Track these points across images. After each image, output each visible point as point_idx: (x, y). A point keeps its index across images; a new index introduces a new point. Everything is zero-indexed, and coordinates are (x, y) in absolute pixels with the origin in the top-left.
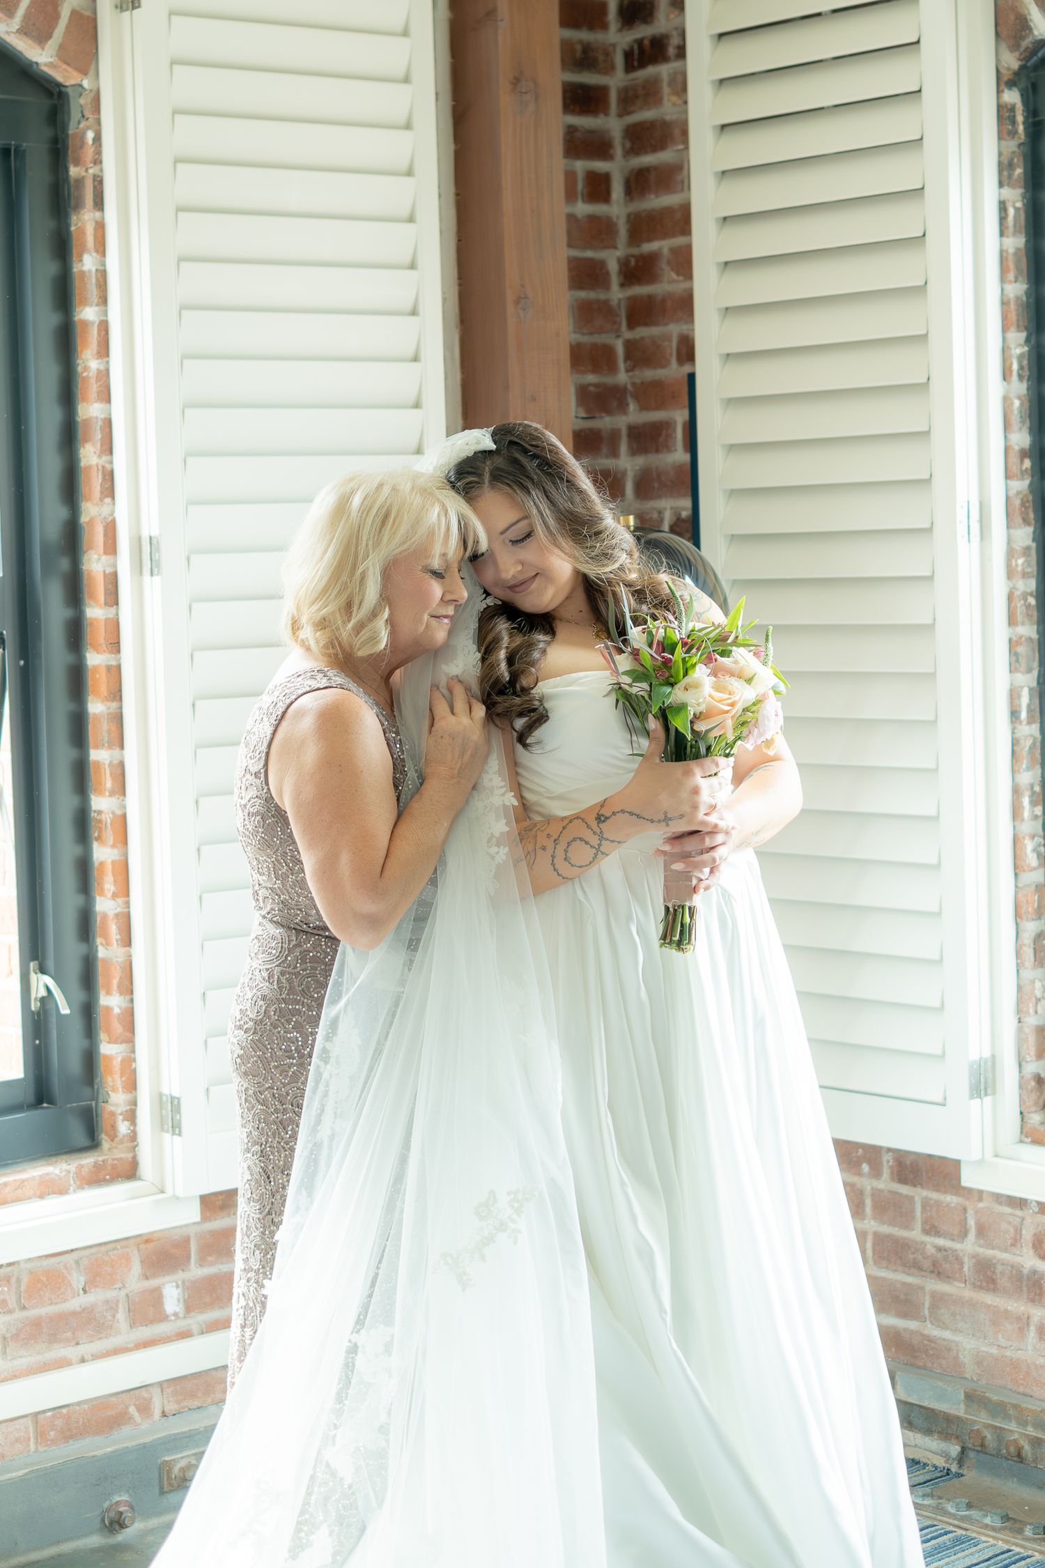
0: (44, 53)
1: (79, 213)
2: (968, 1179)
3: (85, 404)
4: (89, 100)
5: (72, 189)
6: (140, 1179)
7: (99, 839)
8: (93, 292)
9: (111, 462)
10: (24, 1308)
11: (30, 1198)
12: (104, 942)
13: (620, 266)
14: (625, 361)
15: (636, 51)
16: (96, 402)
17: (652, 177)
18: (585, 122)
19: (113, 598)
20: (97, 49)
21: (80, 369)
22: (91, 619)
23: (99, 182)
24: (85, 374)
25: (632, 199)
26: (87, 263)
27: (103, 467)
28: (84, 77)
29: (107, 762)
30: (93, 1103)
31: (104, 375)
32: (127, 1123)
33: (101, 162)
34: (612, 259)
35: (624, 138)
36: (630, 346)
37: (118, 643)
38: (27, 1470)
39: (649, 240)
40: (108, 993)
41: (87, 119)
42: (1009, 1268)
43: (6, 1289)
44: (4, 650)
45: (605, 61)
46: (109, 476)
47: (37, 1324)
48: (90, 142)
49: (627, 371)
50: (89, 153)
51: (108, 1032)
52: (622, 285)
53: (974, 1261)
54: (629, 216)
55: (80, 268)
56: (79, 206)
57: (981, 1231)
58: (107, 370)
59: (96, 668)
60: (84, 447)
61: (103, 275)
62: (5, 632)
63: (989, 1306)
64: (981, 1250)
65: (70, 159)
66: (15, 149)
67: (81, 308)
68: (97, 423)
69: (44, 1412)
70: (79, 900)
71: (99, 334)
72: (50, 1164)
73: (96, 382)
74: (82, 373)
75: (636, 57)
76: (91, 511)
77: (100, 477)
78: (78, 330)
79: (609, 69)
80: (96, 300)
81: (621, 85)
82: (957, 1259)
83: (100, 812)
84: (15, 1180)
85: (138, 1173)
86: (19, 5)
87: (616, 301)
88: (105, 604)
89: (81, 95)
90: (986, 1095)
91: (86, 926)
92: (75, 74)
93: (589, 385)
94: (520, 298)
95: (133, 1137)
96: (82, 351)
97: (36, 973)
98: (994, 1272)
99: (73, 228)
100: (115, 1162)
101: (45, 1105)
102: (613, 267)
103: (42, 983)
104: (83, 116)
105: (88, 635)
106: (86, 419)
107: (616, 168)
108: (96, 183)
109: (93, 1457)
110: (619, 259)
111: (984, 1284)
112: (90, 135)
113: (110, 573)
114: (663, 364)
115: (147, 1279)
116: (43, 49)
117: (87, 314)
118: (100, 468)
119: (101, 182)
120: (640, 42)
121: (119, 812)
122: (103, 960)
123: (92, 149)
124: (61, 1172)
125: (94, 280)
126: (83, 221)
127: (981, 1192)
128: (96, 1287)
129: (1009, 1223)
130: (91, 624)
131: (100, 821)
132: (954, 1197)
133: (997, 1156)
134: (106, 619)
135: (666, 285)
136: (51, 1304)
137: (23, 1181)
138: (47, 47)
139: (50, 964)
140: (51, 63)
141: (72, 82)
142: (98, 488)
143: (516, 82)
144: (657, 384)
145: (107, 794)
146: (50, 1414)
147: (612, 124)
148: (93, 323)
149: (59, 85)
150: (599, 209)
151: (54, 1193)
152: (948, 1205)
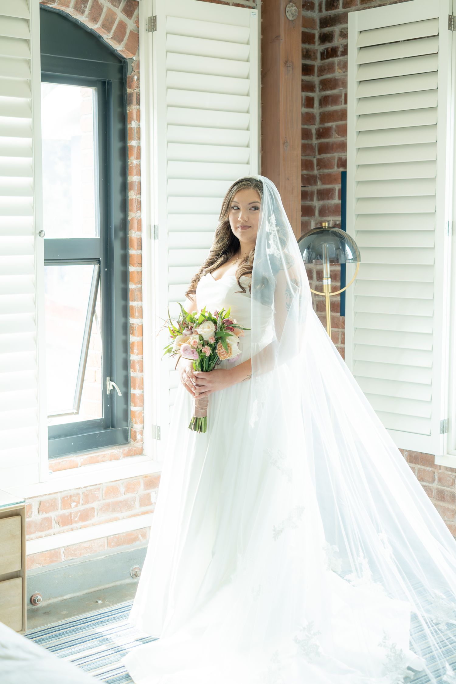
0: (120, 47)
1: (130, 106)
2: (437, 462)
3: (131, 176)
4: (136, 64)
5: (128, 97)
6: (144, 455)
7: (132, 334)
8: (135, 135)
9: (140, 198)
10: (104, 499)
11: (107, 461)
12: (133, 371)
13: (316, 131)
14: (317, 166)
15: (325, 53)
16: (136, 176)
17: (330, 99)
18: (307, 78)
19: (140, 247)
20: (139, 46)
21: (129, 163)
22: (131, 254)
23: (138, 95)
24: (131, 165)
25: (322, 107)
26: (133, 125)
27: (137, 199)
28: (134, 56)
29: (136, 306)
30: (128, 428)
31: (139, 166)
32: (140, 435)
33: (139, 88)
34: (313, 129)
35: (319, 84)
36: (319, 161)
37: (141, 263)
38: (105, 556)
39: (328, 122)
40: (134, 389)
41: (135, 71)
42: (450, 493)
43: (98, 493)
44: (100, 265)
45: (314, 56)
46: (140, 203)
47: (108, 505)
48: (136, 80)
49: (317, 170)
50: (135, 84)
51: (134, 402)
52: (317, 139)
53: (437, 491)
54: (320, 113)
55: (130, 126)
56: (130, 103)
57: (440, 480)
58: (140, 164)
59: (133, 272)
60: (130, 192)
61: (139, 129)
62: (100, 258)
63: (441, 506)
64: (439, 487)
65: (127, 86)
66: (107, 82)
67: (131, 141)
68: (135, 183)
69: (110, 536)
70: (124, 355)
71: (137, 151)
72: (113, 449)
73: (136, 168)
74: (130, 165)
75: (325, 55)
76: (132, 215)
77: (136, 203)
78: (129, 149)
79: (315, 59)
80: (137, 138)
81: (319, 65)
82: (431, 490)
83: (133, 324)
84: (102, 454)
85: (143, 453)
86: (112, 28)
87: (315, 144)
88: (137, 249)
89: (132, 62)
90: (445, 432)
91: (126, 365)
92: (131, 54)
93: (305, 174)
94: (285, 142)
95: (142, 440)
96: (130, 157)
97: (109, 381)
98: (444, 495)
99: (128, 112)
100: (136, 449)
101: (111, 428)
102: (314, 132)
103: (110, 385)
104: (133, 70)
105: (130, 260)
106: (131, 182)
107: (316, 95)
108: (137, 95)
109: (128, 552)
110: (316, 129)
111: (440, 499)
112: (136, 77)
113: (139, 238)
114: (331, 167)
115: (145, 490)
116: (120, 45)
117: (133, 143)
118: (136, 199)
119: (139, 95)
120: (327, 49)
121: (140, 324)
122: (133, 377)
123: (136, 83)
124: (117, 452)
125: (136, 131)
126: (132, 109)
127: (440, 466)
128: (128, 492)
129: (451, 478)
130: (131, 256)
131: (133, 327)
132: (430, 468)
133: (448, 454)
134: (137, 255)
135: (335, 138)
136: (113, 498)
137: (105, 455)
138: (121, 44)
139: (115, 377)
140: (122, 50)
141: (129, 57)
142: (136, 207)
143: (286, 62)
144: (329, 175)
145: (136, 318)
146: (112, 537)
147: (315, 79)
148: (135, 147)
149: (124, 58)
150: (309, 110)
151: (115, 459)
152: (428, 471)
